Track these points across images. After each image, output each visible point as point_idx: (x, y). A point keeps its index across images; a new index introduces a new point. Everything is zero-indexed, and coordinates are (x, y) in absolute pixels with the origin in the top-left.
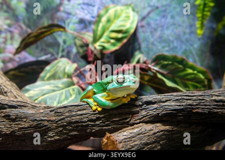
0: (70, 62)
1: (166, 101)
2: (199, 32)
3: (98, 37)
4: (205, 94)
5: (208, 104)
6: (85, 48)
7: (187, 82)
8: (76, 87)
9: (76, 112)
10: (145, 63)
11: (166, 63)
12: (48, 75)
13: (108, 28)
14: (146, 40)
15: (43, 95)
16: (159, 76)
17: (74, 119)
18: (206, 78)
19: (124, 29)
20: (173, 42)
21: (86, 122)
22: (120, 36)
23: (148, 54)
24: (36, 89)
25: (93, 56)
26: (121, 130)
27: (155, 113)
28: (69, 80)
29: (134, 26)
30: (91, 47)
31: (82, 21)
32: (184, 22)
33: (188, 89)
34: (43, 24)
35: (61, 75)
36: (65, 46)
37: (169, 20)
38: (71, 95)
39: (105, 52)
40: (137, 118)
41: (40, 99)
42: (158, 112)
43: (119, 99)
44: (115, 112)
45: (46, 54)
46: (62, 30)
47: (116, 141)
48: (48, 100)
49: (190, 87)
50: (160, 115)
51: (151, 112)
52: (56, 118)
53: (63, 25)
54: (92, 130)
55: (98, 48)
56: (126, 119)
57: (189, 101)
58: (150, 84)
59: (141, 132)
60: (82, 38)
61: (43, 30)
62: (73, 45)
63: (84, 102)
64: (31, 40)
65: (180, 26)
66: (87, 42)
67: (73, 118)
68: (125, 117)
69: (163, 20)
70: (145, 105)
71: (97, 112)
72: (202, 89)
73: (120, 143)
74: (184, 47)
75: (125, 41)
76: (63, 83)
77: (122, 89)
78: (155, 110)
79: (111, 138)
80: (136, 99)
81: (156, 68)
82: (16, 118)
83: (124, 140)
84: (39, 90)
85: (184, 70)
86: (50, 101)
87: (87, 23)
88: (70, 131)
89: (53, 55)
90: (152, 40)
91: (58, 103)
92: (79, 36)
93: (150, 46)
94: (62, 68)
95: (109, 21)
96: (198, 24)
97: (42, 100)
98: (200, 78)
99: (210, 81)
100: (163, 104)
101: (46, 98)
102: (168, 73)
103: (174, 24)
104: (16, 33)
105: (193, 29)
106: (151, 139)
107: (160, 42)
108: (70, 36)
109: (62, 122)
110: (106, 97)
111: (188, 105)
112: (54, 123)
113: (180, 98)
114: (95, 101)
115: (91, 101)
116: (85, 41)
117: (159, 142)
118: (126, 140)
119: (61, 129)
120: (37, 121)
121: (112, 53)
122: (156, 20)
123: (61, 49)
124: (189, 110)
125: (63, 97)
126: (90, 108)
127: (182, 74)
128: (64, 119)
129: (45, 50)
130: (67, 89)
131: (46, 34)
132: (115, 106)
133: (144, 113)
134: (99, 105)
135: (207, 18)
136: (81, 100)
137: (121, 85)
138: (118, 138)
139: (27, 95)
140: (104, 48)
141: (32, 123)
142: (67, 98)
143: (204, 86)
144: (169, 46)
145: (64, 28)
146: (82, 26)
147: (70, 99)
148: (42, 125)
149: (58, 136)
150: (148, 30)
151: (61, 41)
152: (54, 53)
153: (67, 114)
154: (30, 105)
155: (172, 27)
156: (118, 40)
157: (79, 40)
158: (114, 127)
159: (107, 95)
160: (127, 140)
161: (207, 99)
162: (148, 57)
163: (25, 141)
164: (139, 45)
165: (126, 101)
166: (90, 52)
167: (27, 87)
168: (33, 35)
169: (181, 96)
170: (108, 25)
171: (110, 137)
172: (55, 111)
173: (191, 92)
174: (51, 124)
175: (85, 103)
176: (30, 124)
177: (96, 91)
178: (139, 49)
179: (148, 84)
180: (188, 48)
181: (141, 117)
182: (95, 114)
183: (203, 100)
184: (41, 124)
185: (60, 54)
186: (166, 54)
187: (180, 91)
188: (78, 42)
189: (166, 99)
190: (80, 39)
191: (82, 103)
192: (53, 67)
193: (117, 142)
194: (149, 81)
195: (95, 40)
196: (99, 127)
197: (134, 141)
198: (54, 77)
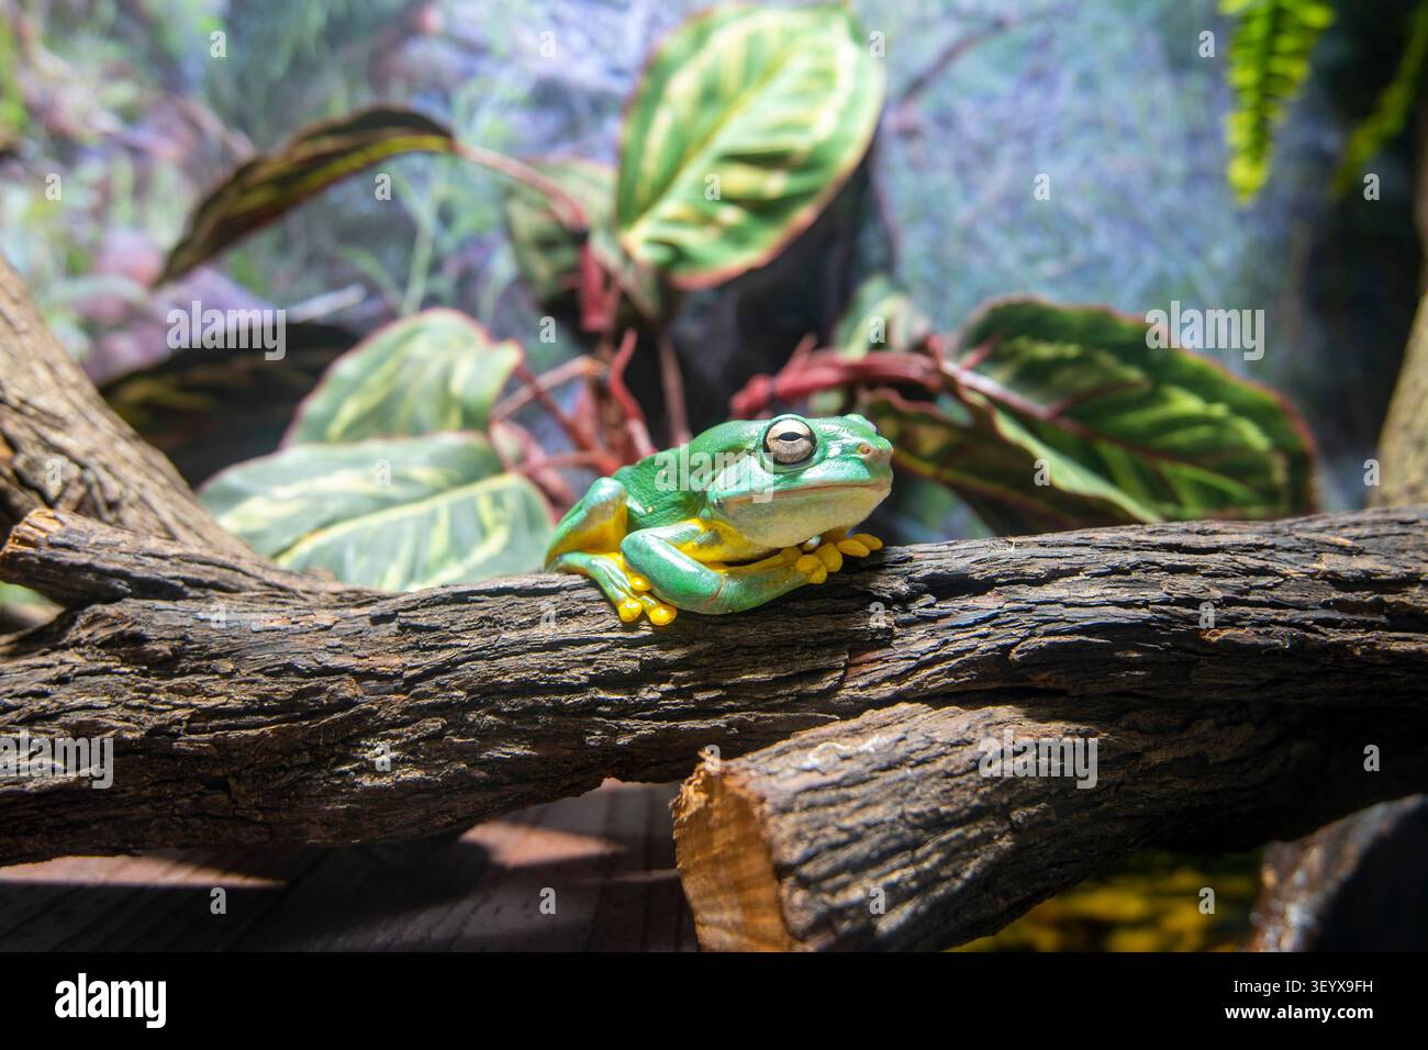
0: (476, 334)
1: (1054, 576)
2: (1244, 174)
3: (643, 190)
4: (1279, 540)
5: (1293, 596)
6: (566, 256)
7: (1167, 468)
8: (511, 482)
9: (521, 627)
10: (921, 347)
11: (1045, 351)
12: (350, 410)
13: (705, 141)
14: (928, 212)
15: (325, 525)
16: (1008, 429)
17: (514, 668)
18: (1279, 447)
19: (800, 143)
20: (1086, 230)
21: (580, 689)
22: (774, 184)
23: (936, 294)
24: (281, 492)
25: (611, 300)
26: (786, 736)
27: (984, 645)
28: (473, 440)
29: (861, 130)
30: (603, 249)
31: (549, 95)
32: (1153, 112)
33: (1169, 509)
34: (324, 106)
35: (426, 411)
36: (449, 242)
37: (1067, 98)
38: (483, 532)
39: (684, 277)
40: (880, 671)
41: (304, 549)
42: (1001, 638)
43: (777, 559)
44: (750, 633)
45: (335, 285)
46: (434, 142)
47: (762, 800)
48: (350, 555)
49: (1187, 496)
50: (1014, 655)
51: (963, 641)
52: (407, 659)
53: (437, 112)
54: (615, 734)
55: (646, 255)
56: (817, 674)
57: (1183, 580)
58: (949, 474)
59: (901, 750)
60: (552, 194)
61: (328, 144)
62: (492, 234)
63: (569, 571)
64: (257, 199)
65: (1128, 133)
66: (578, 214)
67: (505, 662)
68: (807, 666)
69: (1032, 98)
70: (930, 599)
71: (645, 631)
72: (1255, 511)
73: (784, 811)
74: (1152, 261)
75: (804, 215)
76: (437, 461)
77: (798, 499)
78: (983, 630)
79: (730, 783)
80: (876, 564)
81: (989, 384)
82: (178, 655)
83: (807, 798)
84: (301, 496)
85: (1153, 397)
86: (364, 562)
87: (581, 106)
88: (489, 736)
89: (373, 291)
90: (962, 213)
91: (411, 576)
92: (533, 185)
93: (953, 249)
94: (433, 371)
95: (711, 96)
96: (1237, 129)
97: (318, 552)
98: (1244, 448)
99: (1300, 464)
100: (1035, 594)
101: (341, 544)
102: (1060, 414)
103: (1094, 124)
104: (167, 155)
105: (1206, 155)
106: (958, 796)
107: (1010, 229)
108: (479, 178)
109: (442, 687)
110: (701, 546)
111: (1179, 602)
112: (397, 691)
113: (1132, 558)
114: (634, 568)
115: (607, 565)
116: (565, 214)
117: (1003, 813)
118: (816, 797)
119: (433, 724)
120: (299, 673)
121: (727, 286)
122: (989, 98)
123: (423, 255)
124: (1183, 629)
125: (438, 542)
126: (603, 607)
127: (1139, 419)
128: (452, 665)
129: (331, 262)
130: (460, 494)
131: (340, 166)
132: (752, 601)
133: (919, 642)
134: (657, 589)
135: (1292, 96)
136: (552, 561)
137: (793, 477)
138: (773, 781)
139: (231, 521)
140: (679, 255)
141: (267, 685)
142: (458, 548)
143: (1269, 495)
144: (1064, 252)
145: (443, 132)
146: (550, 121)
147: (480, 554)
148: (323, 698)
149: (417, 764)
150: (944, 156)
151: (422, 208)
152: (384, 279)
153: (473, 641)
154: (252, 583)
155: (1084, 143)
156: (763, 209)
157: (529, 204)
158: (741, 724)
159: (705, 536)
160: (820, 797)
161: (1290, 570)
162: (936, 316)
163: (227, 789)
164: (889, 243)
165: (815, 571)
166: (595, 278)
167: (233, 477)
168: (265, 172)
169: (1138, 547)
170: (706, 120)
171: (724, 774)
172: (403, 618)
173: (1197, 526)
174: (374, 692)
175: (577, 580)
176: (255, 689)
177: (637, 507)
178: (888, 266)
179: (937, 479)
180: (1172, 268)
181: (902, 666)
182: (633, 644)
183: (1263, 572)
184: (319, 690)
185: (418, 289)
186: (1047, 297)
187: (1128, 520)
188: (527, 220)
189: (1054, 564)
190: (537, 197)
191: (557, 580)
192: (378, 363)
193: (767, 808)
194: (945, 457)
195: (628, 208)
196: (656, 718)
197: (864, 806)
198: (381, 421)
